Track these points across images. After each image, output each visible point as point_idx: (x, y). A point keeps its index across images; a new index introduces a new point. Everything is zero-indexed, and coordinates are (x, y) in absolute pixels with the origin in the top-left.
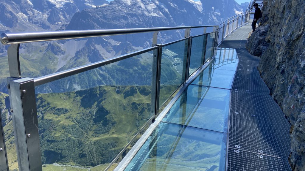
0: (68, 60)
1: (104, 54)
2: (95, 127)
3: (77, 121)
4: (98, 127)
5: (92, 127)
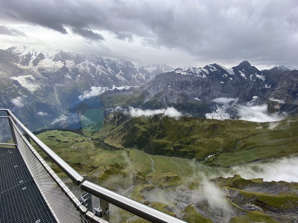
0: (150, 98)
1: (168, 96)
2: (156, 135)
3: (149, 130)
4: (158, 135)
5: (155, 134)
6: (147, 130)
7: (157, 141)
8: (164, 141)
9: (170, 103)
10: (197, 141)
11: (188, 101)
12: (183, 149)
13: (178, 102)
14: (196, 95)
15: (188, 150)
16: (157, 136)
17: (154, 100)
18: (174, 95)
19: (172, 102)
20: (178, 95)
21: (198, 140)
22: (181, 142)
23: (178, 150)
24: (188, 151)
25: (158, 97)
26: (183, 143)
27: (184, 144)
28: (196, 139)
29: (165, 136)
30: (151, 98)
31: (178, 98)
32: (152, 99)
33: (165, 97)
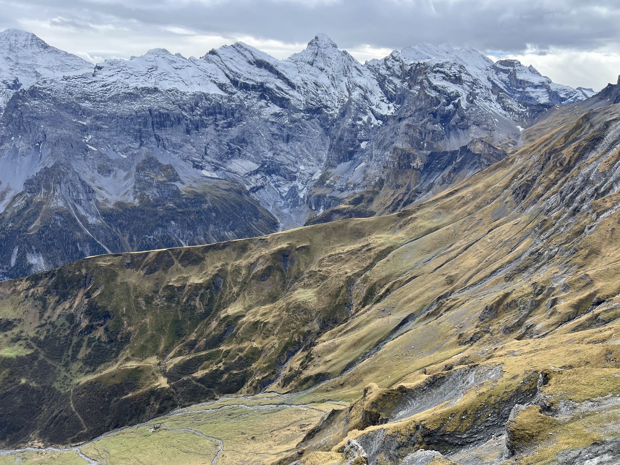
1: (93, 180)
2: (83, 353)
3: (40, 344)
4: (89, 350)
5: (76, 352)
6: (28, 346)
7: (90, 377)
8: (122, 367)
9: (110, 206)
10: (243, 323)
11: (178, 184)
12: (204, 369)
13: (142, 198)
14: (203, 158)
15: (221, 364)
16: (89, 356)
17: (27, 205)
18: (115, 168)
19: (119, 199)
20: (134, 169)
21: (244, 319)
22: (192, 346)
23: (185, 378)
24: (222, 369)
25: (48, 187)
26: (197, 346)
27: (205, 350)
28: (239, 317)
29: (120, 346)
30: (14, 199)
31: (139, 181)
32: (20, 203)
33: (79, 186)
